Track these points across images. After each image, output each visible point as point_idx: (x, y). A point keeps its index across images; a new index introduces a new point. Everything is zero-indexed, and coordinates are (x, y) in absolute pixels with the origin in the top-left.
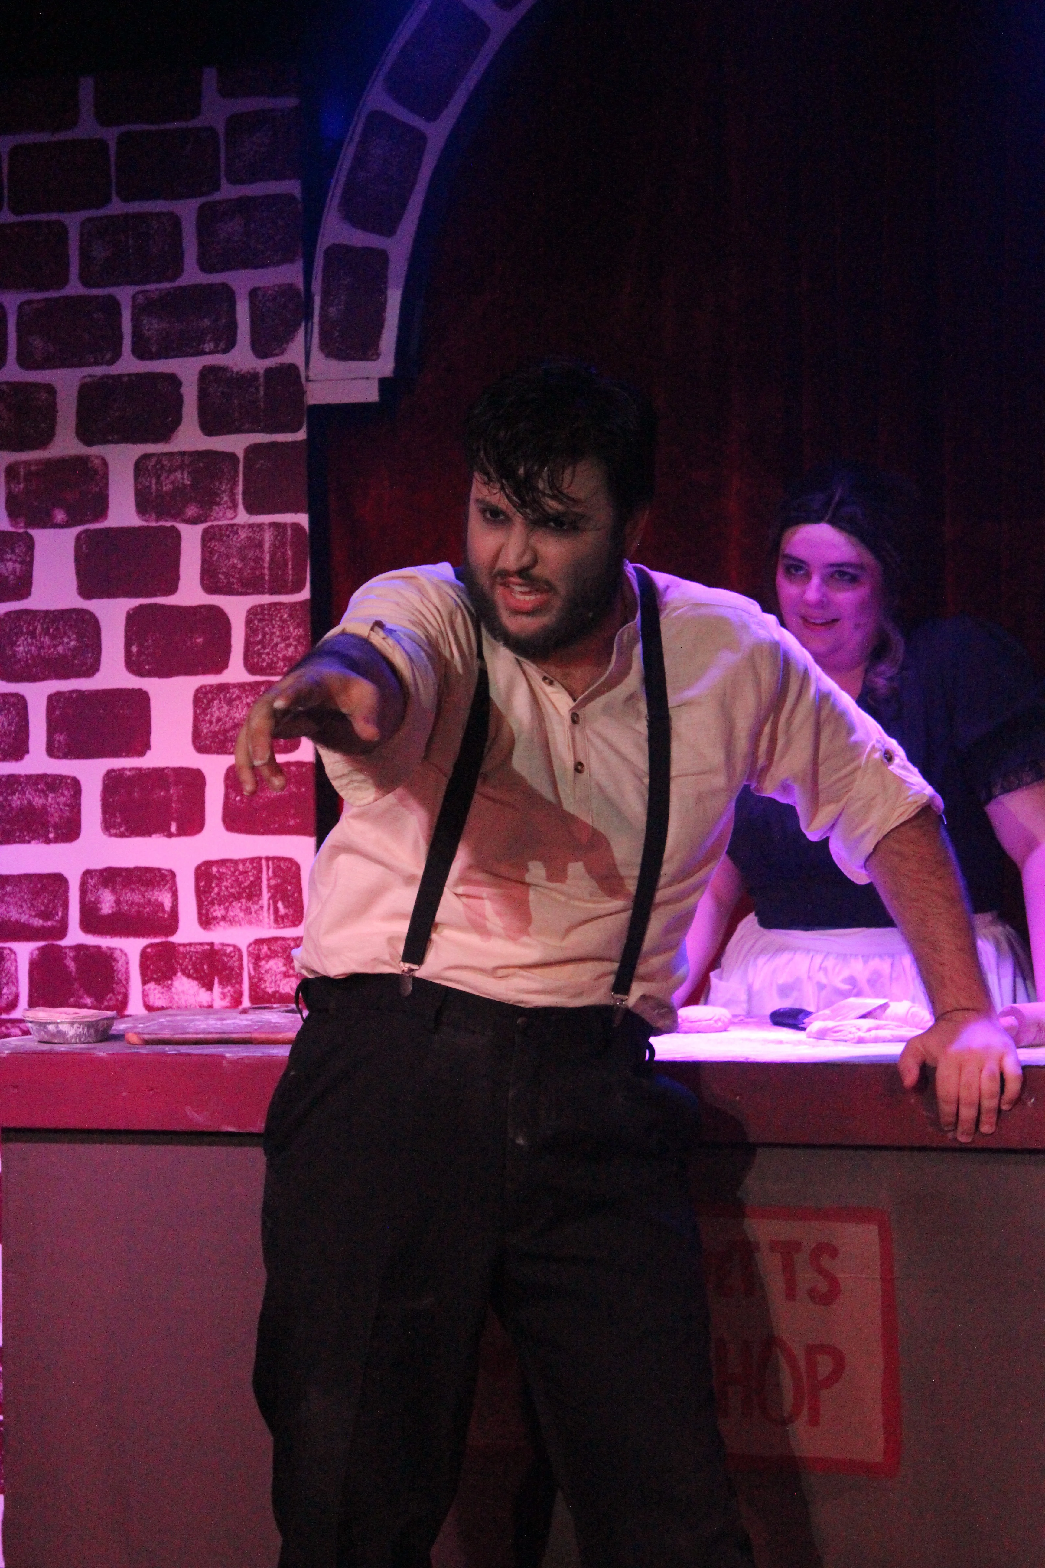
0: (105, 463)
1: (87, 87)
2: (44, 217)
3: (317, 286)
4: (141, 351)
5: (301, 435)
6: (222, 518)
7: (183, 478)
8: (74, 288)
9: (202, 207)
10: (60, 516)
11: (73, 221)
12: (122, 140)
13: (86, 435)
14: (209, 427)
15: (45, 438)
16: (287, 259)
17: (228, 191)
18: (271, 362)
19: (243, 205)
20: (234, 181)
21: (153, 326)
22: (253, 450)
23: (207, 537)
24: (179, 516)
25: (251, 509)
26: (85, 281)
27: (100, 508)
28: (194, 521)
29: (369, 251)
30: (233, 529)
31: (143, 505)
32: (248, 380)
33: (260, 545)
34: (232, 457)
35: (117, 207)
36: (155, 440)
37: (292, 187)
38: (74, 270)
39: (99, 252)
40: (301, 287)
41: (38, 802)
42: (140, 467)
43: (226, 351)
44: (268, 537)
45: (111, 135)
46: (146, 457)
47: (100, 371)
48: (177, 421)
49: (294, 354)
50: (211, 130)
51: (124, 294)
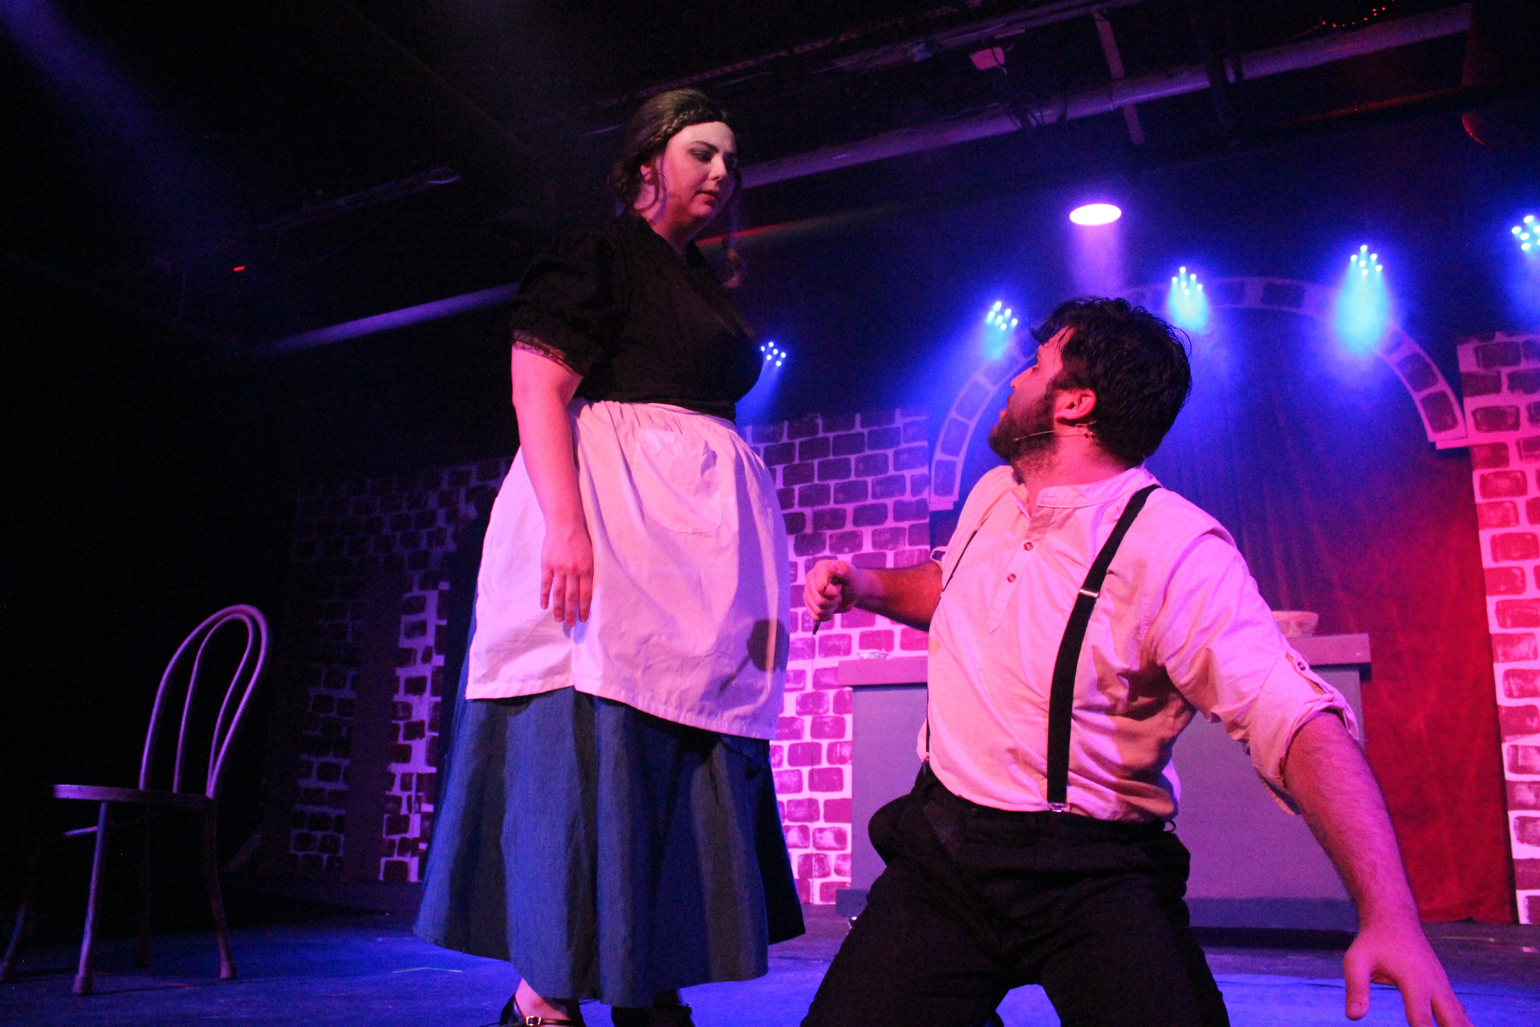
0: (862, 533)
1: (858, 417)
2: (843, 457)
3: (933, 474)
4: (874, 496)
5: (927, 521)
6: (900, 548)
7: (888, 536)
8: (853, 478)
9: (895, 451)
10: (847, 550)
11: (853, 458)
12: (870, 433)
13: (856, 523)
14: (897, 519)
15: (842, 525)
16: (923, 465)
17: (903, 446)
18: (917, 498)
19: (910, 450)
20: (906, 442)
21: (878, 489)
22: (912, 527)
23: (896, 554)
24: (886, 548)
25: (910, 544)
26: (857, 475)
27: (860, 546)
28: (892, 549)
29: (949, 462)
30: (904, 552)
31: (874, 544)
32: (910, 504)
33: (913, 557)
34: (904, 529)
35: (868, 452)
36: (878, 524)
37: (925, 443)
38: (853, 472)
39: (861, 466)
40: (927, 474)
41: (837, 643)
42: (874, 533)
43: (903, 495)
44: (916, 554)
45: (866, 431)
46: (875, 530)
47: (861, 504)
48: (886, 518)
49: (925, 495)
50: (898, 428)
51: (869, 479)
